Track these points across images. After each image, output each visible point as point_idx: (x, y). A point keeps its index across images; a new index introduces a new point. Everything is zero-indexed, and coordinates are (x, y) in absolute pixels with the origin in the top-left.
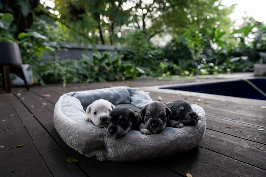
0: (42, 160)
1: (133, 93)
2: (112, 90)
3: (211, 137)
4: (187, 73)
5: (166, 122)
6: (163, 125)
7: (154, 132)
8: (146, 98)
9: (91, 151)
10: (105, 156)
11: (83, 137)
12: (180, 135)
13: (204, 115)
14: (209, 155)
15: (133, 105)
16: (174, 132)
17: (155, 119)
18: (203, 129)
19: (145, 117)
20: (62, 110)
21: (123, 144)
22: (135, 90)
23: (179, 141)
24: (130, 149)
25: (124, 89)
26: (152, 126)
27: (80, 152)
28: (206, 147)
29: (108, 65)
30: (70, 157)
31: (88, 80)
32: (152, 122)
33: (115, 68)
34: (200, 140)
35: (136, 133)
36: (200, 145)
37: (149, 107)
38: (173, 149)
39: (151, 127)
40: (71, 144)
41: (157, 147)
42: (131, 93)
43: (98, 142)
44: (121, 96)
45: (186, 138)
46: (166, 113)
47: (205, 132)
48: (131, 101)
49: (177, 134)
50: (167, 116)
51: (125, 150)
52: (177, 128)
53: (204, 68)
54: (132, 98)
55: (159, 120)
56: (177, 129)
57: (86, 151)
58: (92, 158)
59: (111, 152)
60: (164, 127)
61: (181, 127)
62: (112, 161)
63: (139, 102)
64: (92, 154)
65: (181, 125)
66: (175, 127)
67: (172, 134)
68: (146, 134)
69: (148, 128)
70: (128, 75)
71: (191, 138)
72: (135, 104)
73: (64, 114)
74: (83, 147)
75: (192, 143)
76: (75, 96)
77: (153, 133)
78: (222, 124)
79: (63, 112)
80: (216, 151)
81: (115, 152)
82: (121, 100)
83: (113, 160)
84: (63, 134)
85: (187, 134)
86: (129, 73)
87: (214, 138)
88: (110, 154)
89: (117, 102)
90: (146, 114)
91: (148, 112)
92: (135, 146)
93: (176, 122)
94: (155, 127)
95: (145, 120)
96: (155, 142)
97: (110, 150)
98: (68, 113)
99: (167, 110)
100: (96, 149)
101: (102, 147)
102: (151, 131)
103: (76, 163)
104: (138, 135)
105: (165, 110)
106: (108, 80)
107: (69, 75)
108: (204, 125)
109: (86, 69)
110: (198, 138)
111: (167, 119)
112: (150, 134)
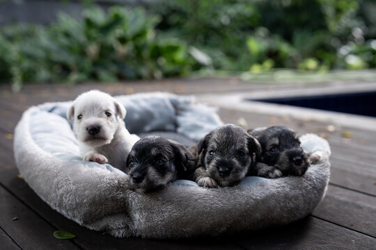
0: (5, 235)
1: (183, 110)
2: (136, 102)
3: (340, 201)
4: (312, 64)
5: (248, 165)
6: (241, 170)
7: (224, 183)
8: (210, 120)
9: (100, 218)
10: (127, 227)
11: (85, 190)
12: (274, 190)
13: (327, 156)
14: (330, 230)
15: (183, 135)
16: (262, 185)
17: (226, 159)
18: (323, 183)
19: (207, 155)
20: (35, 139)
21: (163, 204)
22: (187, 103)
23: (272, 202)
24: (176, 214)
25: (163, 100)
26: (220, 172)
27: (77, 221)
28: (327, 218)
29: (123, 40)
30: (57, 230)
31: (74, 77)
32: (219, 164)
33: (138, 50)
34: (315, 204)
35: (188, 185)
36: (315, 213)
37: (215, 136)
38: (258, 215)
39: (217, 175)
40: (60, 205)
41: (229, 211)
42: (178, 109)
43: (114, 199)
44: (157, 115)
45: (286, 197)
46: (249, 148)
47: (326, 188)
48: (176, 125)
49: (268, 189)
50: (250, 154)
51: (166, 215)
52: (270, 178)
53: (355, 54)
54: (180, 119)
55: (234, 160)
56: (269, 180)
57: (91, 217)
58: (101, 232)
59: (140, 220)
60: (243, 174)
61: (277, 177)
62: (140, 236)
63: (195, 128)
64: (102, 224)
65: (277, 172)
66: (266, 176)
67: (259, 188)
68: (208, 187)
69: (212, 176)
70: (169, 68)
71: (296, 198)
72: (187, 133)
73: (41, 147)
74: (85, 209)
75: (297, 208)
76: (57, 111)
77: (222, 186)
78: (369, 177)
79: (37, 143)
80: (345, 225)
81: (148, 219)
82: (155, 123)
83: (144, 235)
84: (42, 186)
85: (288, 190)
86: (173, 61)
87: (346, 203)
88: (136, 223)
89: (148, 128)
90: (209, 149)
91: (213, 144)
92: (186, 208)
93: (269, 168)
94: (225, 174)
95: (206, 160)
96: (224, 201)
97: (137, 216)
98: (48, 146)
99: (251, 142)
100: (111, 214)
101: (123, 210)
102: (216, 181)
103: (71, 240)
104: (192, 188)
105: (246, 142)
106: (121, 78)
107: (26, 64)
108: (325, 174)
109: (69, 49)
110: (310, 199)
111: (250, 159)
112: (215, 187)
